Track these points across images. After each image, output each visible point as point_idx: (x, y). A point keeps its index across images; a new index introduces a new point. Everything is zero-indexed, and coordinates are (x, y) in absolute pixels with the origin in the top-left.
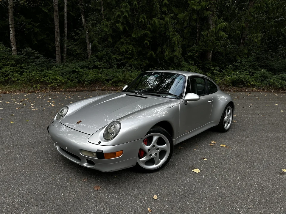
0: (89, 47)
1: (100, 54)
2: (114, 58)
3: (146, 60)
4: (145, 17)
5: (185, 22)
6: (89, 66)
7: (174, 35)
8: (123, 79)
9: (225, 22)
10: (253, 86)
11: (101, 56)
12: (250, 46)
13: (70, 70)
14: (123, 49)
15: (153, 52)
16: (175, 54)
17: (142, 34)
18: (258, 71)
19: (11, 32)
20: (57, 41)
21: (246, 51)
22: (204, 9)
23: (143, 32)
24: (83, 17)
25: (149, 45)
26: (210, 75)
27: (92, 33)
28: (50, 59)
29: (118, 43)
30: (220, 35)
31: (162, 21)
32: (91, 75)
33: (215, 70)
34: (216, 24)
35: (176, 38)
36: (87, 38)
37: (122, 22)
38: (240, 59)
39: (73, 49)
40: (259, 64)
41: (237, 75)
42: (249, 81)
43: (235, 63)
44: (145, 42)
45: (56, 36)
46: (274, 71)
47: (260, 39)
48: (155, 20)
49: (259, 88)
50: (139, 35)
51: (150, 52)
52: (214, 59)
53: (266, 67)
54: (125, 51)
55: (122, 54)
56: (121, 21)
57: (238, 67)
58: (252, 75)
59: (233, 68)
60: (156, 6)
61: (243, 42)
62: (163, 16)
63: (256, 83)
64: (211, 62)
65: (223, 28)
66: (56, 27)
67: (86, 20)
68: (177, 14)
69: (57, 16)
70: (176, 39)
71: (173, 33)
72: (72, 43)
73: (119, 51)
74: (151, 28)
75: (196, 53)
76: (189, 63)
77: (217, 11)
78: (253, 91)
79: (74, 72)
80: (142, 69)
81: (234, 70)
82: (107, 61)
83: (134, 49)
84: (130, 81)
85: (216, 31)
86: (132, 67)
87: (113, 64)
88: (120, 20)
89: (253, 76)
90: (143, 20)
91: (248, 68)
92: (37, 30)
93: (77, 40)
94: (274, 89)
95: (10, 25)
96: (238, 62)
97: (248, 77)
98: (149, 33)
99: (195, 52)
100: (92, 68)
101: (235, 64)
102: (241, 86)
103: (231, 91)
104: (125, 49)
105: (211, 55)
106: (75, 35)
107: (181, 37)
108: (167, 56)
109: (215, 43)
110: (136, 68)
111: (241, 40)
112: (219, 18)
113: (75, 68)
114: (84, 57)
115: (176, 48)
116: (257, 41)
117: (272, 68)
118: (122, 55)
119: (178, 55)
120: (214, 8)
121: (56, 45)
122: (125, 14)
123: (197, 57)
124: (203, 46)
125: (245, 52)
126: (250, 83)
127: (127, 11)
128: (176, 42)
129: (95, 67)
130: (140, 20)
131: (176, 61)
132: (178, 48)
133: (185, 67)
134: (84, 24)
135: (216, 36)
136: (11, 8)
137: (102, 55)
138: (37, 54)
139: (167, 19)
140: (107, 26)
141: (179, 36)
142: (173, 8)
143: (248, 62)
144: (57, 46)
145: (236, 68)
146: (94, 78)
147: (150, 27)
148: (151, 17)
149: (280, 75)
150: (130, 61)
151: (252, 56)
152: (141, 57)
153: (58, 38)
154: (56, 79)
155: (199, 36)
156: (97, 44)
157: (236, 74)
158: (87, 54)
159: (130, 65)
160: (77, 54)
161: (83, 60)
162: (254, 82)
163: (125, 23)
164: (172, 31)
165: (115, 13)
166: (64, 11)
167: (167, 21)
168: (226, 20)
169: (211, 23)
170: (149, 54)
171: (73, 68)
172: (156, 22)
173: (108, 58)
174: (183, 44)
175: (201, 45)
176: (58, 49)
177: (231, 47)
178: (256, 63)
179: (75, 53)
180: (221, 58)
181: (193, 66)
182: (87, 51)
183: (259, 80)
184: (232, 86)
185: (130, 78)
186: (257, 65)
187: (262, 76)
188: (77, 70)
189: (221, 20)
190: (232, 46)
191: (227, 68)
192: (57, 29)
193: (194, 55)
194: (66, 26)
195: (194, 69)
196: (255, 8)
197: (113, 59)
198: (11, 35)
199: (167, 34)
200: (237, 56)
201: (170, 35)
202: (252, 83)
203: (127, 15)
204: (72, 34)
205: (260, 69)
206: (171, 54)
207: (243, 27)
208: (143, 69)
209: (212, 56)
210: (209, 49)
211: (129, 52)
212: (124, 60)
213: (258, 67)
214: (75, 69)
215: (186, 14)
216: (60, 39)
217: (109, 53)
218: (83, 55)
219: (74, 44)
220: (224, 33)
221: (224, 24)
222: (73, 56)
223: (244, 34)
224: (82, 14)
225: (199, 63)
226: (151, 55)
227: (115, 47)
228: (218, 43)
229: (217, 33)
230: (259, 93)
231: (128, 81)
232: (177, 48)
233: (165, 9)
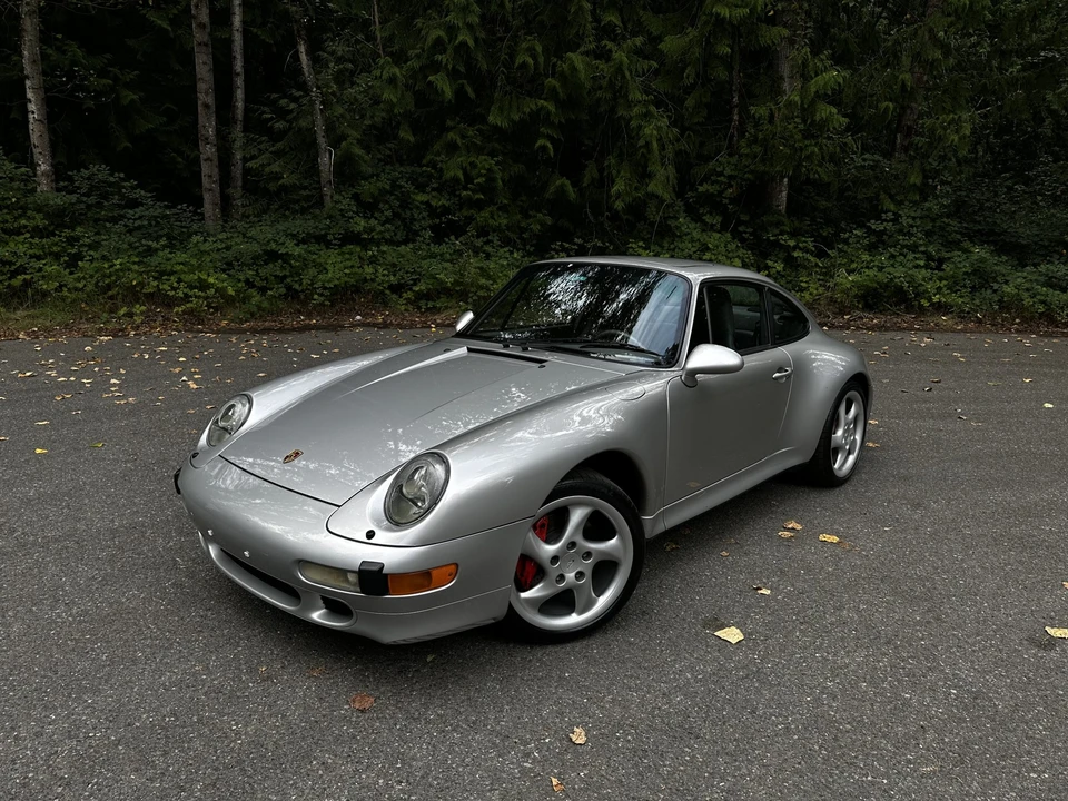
0: (326, 161)
1: (367, 188)
2: (422, 203)
3: (540, 211)
4: (539, 48)
5: (689, 68)
6: (326, 235)
7: (647, 116)
8: (456, 283)
9: (837, 68)
10: (941, 308)
11: (372, 196)
12: (930, 160)
13: (256, 248)
14: (453, 170)
15: (567, 182)
16: (649, 189)
17: (524, 113)
18: (959, 253)
19: (32, 107)
20: (207, 139)
21: (915, 179)
22: (759, 19)
23: (531, 105)
24: (302, 49)
25: (552, 153)
26: (779, 267)
27: (339, 110)
28: (179, 207)
29: (437, 147)
30: (817, 118)
31: (602, 65)
32: (336, 267)
33: (800, 249)
34: (805, 74)
35: (655, 128)
36: (320, 129)
37: (450, 66)
38: (892, 207)
39: (267, 170)
40: (965, 225)
41: (881, 269)
42: (926, 291)
43: (873, 222)
44: (537, 145)
45: (202, 120)
46: (1020, 254)
47: (968, 133)
48: (576, 58)
49: (963, 318)
50: (516, 118)
51: (558, 183)
52: (794, 208)
53: (989, 237)
54: (462, 177)
55: (450, 187)
56: (446, 65)
57: (885, 237)
58: (939, 268)
59: (866, 242)
60: (581, 8)
61: (906, 143)
62: (606, 45)
63: (953, 298)
64: (785, 220)
65: (829, 93)
66: (201, 86)
67: (315, 60)
68: (659, 39)
69: (206, 45)
70: (655, 132)
71: (644, 110)
72: (262, 146)
73: (440, 178)
74: (560, 90)
75: (731, 186)
76: (703, 222)
77: (807, 28)
78: (939, 328)
79: (272, 256)
80: (525, 245)
81: (871, 248)
82: (396, 215)
83: (496, 168)
84: (481, 293)
85: (802, 102)
86: (490, 238)
87: (416, 226)
88: (444, 61)
89: (940, 274)
90: (531, 62)
91: (922, 242)
92: (130, 96)
93: (282, 134)
94: (1017, 321)
95: (27, 77)
96: (885, 220)
97: (921, 274)
98: (551, 107)
99: (725, 180)
100: (337, 242)
101: (873, 227)
102: (894, 309)
103: (858, 328)
104: (462, 168)
105: (784, 194)
106: (272, 119)
107: (673, 124)
108: (618, 195)
109: (801, 149)
110: (506, 242)
111: (898, 135)
112: (816, 52)
113: (275, 241)
114: (308, 198)
115: (655, 167)
116: (956, 138)
117: (1013, 240)
118: (453, 193)
119: (660, 192)
120: (798, 14)
121: (203, 156)
122: (460, 38)
123: (732, 201)
124: (756, 157)
125: (912, 180)
126: (930, 300)
127: (470, 27)
128: (655, 145)
129: (350, 238)
130: (519, 61)
131: (654, 215)
132: (662, 165)
133: (689, 237)
134: (307, 74)
135: (804, 121)
136: (30, 13)
137: (377, 193)
138: (133, 188)
139: (620, 56)
140: (392, 80)
141: (666, 120)
142: (641, 13)
143: (921, 218)
144: (205, 160)
145: (877, 243)
146: (346, 279)
147: (558, 85)
148: (560, 47)
149: (1043, 268)
150: (482, 216)
151: (936, 197)
152: (524, 198)
153: (208, 127)
154: (204, 286)
155: (742, 123)
156: (357, 151)
157: (876, 263)
158: (320, 189)
159: (483, 232)
160: (284, 188)
161: (303, 211)
162: (944, 296)
163: (462, 69)
164: (640, 102)
165: (423, 33)
166: (232, 24)
167: (621, 63)
168: (840, 60)
169: (785, 70)
170: (552, 189)
171: (269, 241)
172: (580, 66)
173: (397, 204)
174: (680, 150)
175: (747, 155)
176: (209, 171)
177: (859, 162)
178: (954, 224)
179: (272, 187)
180: (823, 204)
181: (717, 235)
182: (319, 175)
183: (964, 286)
184: (863, 310)
185: (483, 281)
186: (956, 232)
187: (975, 272)
188: (283, 251)
189: (822, 60)
190: (864, 160)
191: (846, 241)
192: (207, 94)
193: (720, 193)
194: (240, 82)
195: (722, 245)
196: (949, 15)
197: (418, 208)
198: (31, 116)
199: (621, 112)
200: (883, 196)
201: (631, 118)
202: (936, 299)
203: (471, 43)
204: (264, 112)
205: (967, 244)
206: (636, 188)
207: (904, 85)
208: (531, 246)
209: (788, 195)
210: (777, 169)
211: (480, 180)
212: (460, 209)
213: (959, 236)
214: (273, 246)
215: (691, 36)
216: (218, 132)
217: (401, 187)
218: (304, 193)
219: (272, 149)
220: (834, 110)
221: (834, 76)
222: (265, 194)
223: (909, 112)
224: (300, 36)
225: (740, 223)
226: (561, 191)
227: (424, 162)
228: (810, 149)
229: (807, 110)
230: (961, 337)
231: (472, 290)
232: (659, 168)
233: (613, 18)
